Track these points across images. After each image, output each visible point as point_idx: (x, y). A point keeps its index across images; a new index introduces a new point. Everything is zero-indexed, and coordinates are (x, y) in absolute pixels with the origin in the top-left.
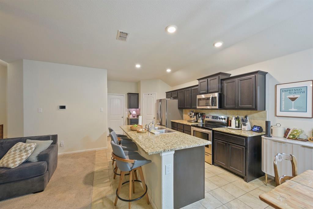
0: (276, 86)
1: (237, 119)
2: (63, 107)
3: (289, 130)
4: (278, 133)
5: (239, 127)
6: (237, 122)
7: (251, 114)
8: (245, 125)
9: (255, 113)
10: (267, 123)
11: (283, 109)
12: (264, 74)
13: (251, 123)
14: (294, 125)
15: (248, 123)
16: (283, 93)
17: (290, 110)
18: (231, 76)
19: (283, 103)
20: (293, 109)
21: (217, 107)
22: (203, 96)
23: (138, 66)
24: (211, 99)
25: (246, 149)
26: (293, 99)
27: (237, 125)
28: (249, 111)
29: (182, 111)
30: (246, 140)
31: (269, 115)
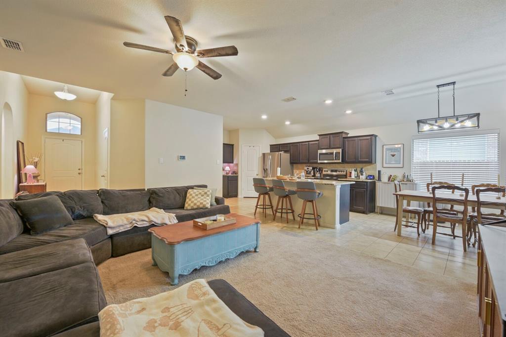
0: (383, 146)
1: (356, 171)
2: (183, 158)
3: (391, 176)
4: (385, 178)
5: (357, 177)
6: (356, 173)
7: (365, 166)
8: (362, 175)
9: (370, 165)
10: (379, 172)
11: (387, 162)
12: (376, 136)
13: (366, 174)
14: (393, 172)
15: (364, 174)
16: (387, 152)
17: (392, 163)
18: (349, 136)
19: (387, 158)
20: (393, 162)
21: (340, 161)
22: (324, 151)
23: (264, 117)
24: (334, 154)
25: (367, 190)
26: (393, 156)
27: (356, 176)
28: (364, 164)
29: (293, 166)
30: (367, 184)
31: (378, 166)
